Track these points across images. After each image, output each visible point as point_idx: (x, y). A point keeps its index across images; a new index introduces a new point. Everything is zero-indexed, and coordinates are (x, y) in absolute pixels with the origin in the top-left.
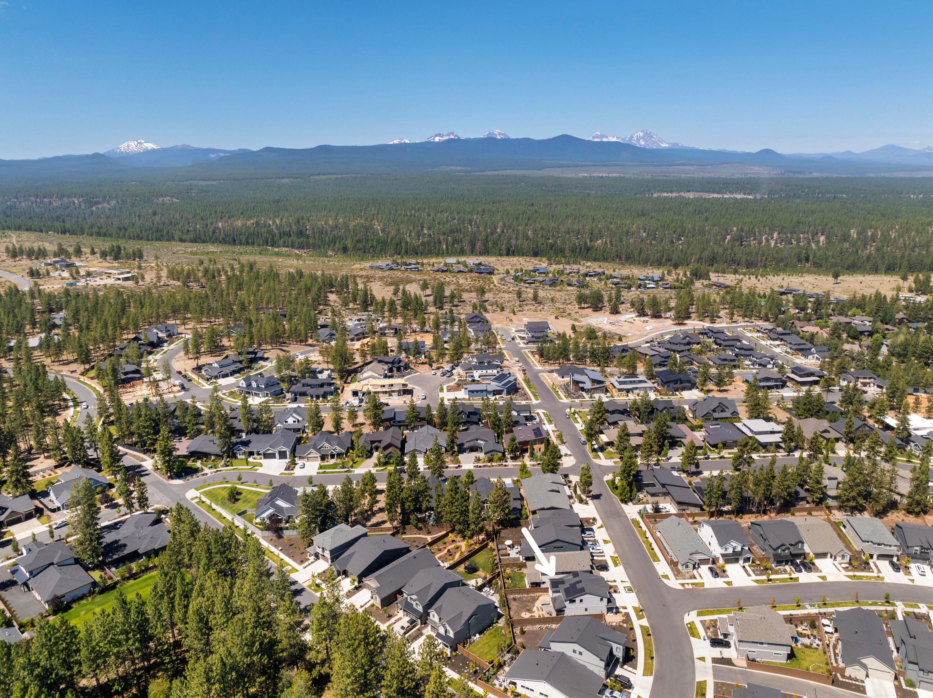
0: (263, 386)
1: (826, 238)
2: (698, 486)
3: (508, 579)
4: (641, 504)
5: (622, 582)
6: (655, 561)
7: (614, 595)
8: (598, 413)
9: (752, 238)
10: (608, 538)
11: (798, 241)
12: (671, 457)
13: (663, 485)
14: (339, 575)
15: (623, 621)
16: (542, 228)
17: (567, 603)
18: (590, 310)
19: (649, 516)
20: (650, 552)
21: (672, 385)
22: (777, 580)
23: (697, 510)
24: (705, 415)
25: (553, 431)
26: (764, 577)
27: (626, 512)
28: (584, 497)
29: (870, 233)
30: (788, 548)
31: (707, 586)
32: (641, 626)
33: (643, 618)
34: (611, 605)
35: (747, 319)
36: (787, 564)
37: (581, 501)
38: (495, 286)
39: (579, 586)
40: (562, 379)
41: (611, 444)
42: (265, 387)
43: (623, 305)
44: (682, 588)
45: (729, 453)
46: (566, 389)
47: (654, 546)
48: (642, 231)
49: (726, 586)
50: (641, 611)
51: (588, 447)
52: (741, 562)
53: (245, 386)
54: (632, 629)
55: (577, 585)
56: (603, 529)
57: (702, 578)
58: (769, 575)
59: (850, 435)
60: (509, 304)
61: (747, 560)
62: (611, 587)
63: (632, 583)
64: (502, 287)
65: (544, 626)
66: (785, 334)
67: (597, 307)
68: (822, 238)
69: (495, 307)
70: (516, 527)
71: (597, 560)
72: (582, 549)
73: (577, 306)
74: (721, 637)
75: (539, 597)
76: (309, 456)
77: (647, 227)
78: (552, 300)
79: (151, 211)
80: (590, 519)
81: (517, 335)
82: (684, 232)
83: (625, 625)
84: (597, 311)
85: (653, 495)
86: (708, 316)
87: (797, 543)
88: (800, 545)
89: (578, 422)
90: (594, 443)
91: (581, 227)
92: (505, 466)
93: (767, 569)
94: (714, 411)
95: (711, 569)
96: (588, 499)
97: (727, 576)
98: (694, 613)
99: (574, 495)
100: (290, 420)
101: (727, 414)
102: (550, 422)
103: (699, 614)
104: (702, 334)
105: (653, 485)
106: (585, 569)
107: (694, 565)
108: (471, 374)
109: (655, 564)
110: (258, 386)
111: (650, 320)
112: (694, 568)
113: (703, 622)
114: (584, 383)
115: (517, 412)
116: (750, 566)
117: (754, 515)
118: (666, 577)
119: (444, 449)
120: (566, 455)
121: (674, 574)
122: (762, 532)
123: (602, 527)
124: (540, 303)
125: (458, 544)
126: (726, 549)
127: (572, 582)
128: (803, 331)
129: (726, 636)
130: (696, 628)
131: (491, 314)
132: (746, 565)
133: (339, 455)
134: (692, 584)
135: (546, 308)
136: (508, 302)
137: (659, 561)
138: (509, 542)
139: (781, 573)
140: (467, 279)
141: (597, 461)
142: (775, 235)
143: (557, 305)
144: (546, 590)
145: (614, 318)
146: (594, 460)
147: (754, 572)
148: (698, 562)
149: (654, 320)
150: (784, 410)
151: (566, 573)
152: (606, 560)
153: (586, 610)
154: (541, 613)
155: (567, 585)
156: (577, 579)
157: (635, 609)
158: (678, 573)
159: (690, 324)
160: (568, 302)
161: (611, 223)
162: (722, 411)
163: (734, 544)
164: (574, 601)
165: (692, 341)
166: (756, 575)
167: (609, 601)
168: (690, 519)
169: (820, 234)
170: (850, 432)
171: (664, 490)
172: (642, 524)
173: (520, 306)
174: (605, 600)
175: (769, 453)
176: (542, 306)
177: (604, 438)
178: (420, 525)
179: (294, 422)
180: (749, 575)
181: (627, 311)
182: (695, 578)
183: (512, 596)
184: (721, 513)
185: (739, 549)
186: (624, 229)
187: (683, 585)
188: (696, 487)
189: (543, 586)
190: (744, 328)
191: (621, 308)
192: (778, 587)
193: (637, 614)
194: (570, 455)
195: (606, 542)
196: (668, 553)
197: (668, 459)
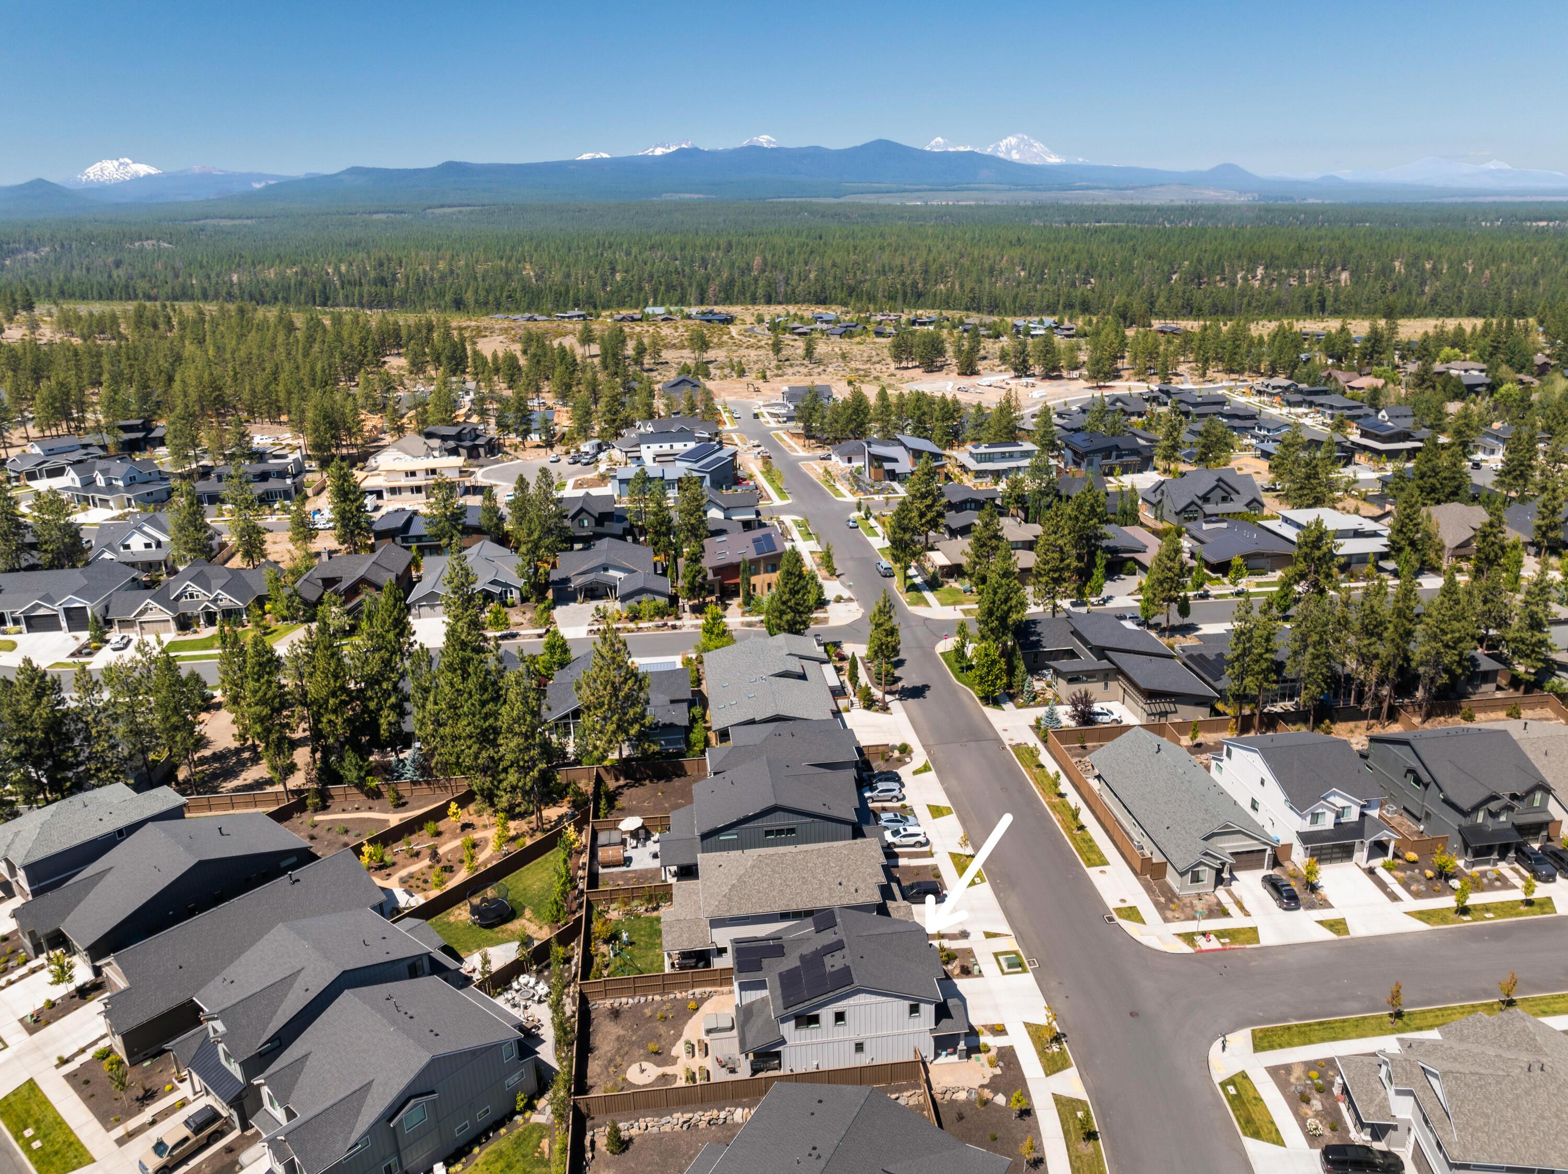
0: (121, 483)
1: (1352, 274)
2: (1195, 653)
3: (607, 942)
4: (1039, 705)
5: (989, 935)
6: (1090, 864)
7: (963, 984)
8: (923, 496)
9: (1218, 278)
10: (943, 801)
11: (1301, 279)
12: (1110, 598)
13: (1101, 652)
14: (38, 950)
15: (994, 1085)
16: (834, 265)
17: (788, 1029)
18: (920, 371)
19: (1064, 735)
20: (1073, 838)
21: (1097, 459)
22: (1486, 908)
23: (1201, 714)
24: (1184, 510)
25: (812, 553)
26: (1449, 902)
27: (998, 726)
28: (877, 693)
29: (1428, 266)
30: (1509, 808)
31: (1267, 938)
32: (1058, 1099)
33: (1065, 1065)
34: (948, 1028)
35: (1233, 376)
36: (1503, 857)
37: (870, 703)
38: (732, 338)
39: (834, 963)
40: (847, 464)
41: (955, 571)
42: (126, 486)
43: (984, 362)
44: (1187, 949)
45: (1259, 585)
46: (855, 480)
47: (1086, 817)
48: (1018, 269)
49: (1327, 935)
50: (1057, 1039)
51: (896, 584)
52: (1361, 856)
53: (78, 484)
54: (1026, 1113)
55: (828, 960)
56: (931, 775)
57: (1247, 914)
58: (1463, 893)
59: (1551, 535)
60: (757, 366)
61: (1380, 848)
62: (950, 957)
63: (1020, 937)
64: (745, 340)
65: (702, 1117)
66: (1316, 393)
67: (931, 366)
68: (1345, 276)
69: (727, 371)
70: (669, 779)
71: (908, 868)
72: (858, 833)
73: (893, 366)
74: (1360, 1137)
75: (700, 1002)
76: (144, 618)
77: (1028, 262)
78: (844, 356)
79: (111, 260)
80: (893, 748)
81: (764, 410)
82: (1094, 268)
83: (1000, 1099)
84: (932, 371)
85: (1073, 679)
86: (1155, 374)
87: (1531, 792)
88: (1538, 796)
89: (876, 535)
90: (912, 572)
91: (906, 263)
92: (674, 627)
93: (1448, 877)
94: (1206, 499)
95: (1273, 884)
96: (888, 698)
97: (1325, 904)
98: (1241, 1039)
99: (848, 685)
100: (137, 543)
101: (1237, 505)
102: (808, 535)
103: (1261, 1043)
104: (1147, 400)
105: (1072, 654)
106: (861, 899)
107: (1219, 872)
108: (637, 454)
109: (1093, 873)
110: (109, 484)
111: (1039, 383)
112: (1219, 881)
113: (1279, 1073)
114: (895, 460)
115: (725, 510)
116: (1388, 868)
117: (1363, 724)
118: (1132, 914)
119: (516, 594)
120: (839, 599)
121: (1157, 904)
122: (1414, 764)
123: (926, 769)
124: (819, 362)
125: (477, 835)
126: (1315, 817)
127: (807, 949)
128: (1352, 388)
129: (1379, 1132)
130: (1259, 1099)
131: (718, 382)
132: (1377, 863)
133: (228, 614)
134: (1220, 934)
135: (829, 370)
136: (756, 362)
137: (1105, 863)
138: (631, 823)
139: (1491, 887)
140: (676, 329)
141: (920, 611)
142: (1260, 271)
143: (853, 365)
144: (723, 978)
145: (965, 381)
146: (910, 608)
147: (1405, 885)
148: (1231, 860)
149: (1047, 383)
150: (1364, 500)
151: (797, 915)
152: (935, 868)
153: (859, 1047)
154: (698, 1062)
155: (791, 962)
156: (828, 937)
157: (1033, 1030)
158: (1170, 900)
159: (1120, 387)
160: (875, 359)
161: (962, 256)
162: (1224, 499)
163: (1339, 802)
164: (815, 1020)
165: (1129, 409)
166: (1417, 895)
167: (942, 1012)
168: (1186, 740)
169: (1339, 268)
170: (1554, 527)
171: (1104, 664)
172: (1045, 758)
173: (778, 367)
174: (927, 1011)
175: (1357, 580)
176: (822, 368)
177: (938, 559)
178: (373, 782)
179: (148, 546)
180: (1394, 897)
181: (992, 370)
182: (1226, 914)
183: (608, 1003)
184: (1270, 722)
185: (1353, 815)
186: (986, 266)
187: (1189, 938)
188: (1190, 657)
189: (718, 963)
190: (1231, 389)
191: (981, 365)
192: (1498, 933)
193: (1042, 1053)
194: (850, 600)
195: (936, 811)
196: (1132, 840)
197: (1105, 601)
